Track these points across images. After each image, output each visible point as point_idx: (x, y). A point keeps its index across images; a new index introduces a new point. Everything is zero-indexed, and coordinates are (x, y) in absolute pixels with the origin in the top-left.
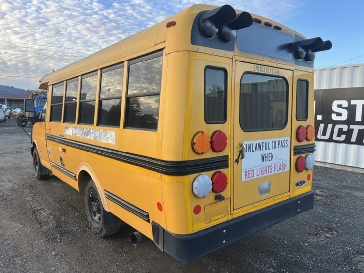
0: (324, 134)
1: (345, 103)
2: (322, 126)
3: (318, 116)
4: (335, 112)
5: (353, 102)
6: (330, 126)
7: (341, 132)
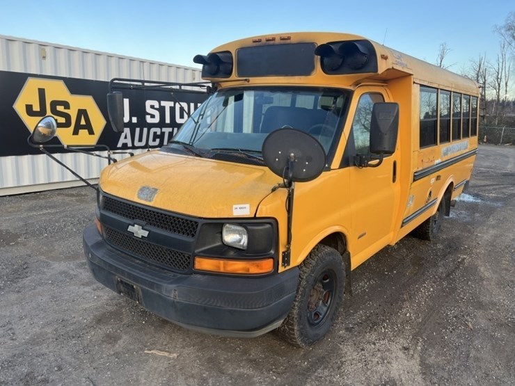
0: (140, 140)
1: (156, 104)
2: (138, 130)
3: (133, 118)
4: (149, 114)
5: (163, 103)
6: (145, 130)
7: (155, 136)
